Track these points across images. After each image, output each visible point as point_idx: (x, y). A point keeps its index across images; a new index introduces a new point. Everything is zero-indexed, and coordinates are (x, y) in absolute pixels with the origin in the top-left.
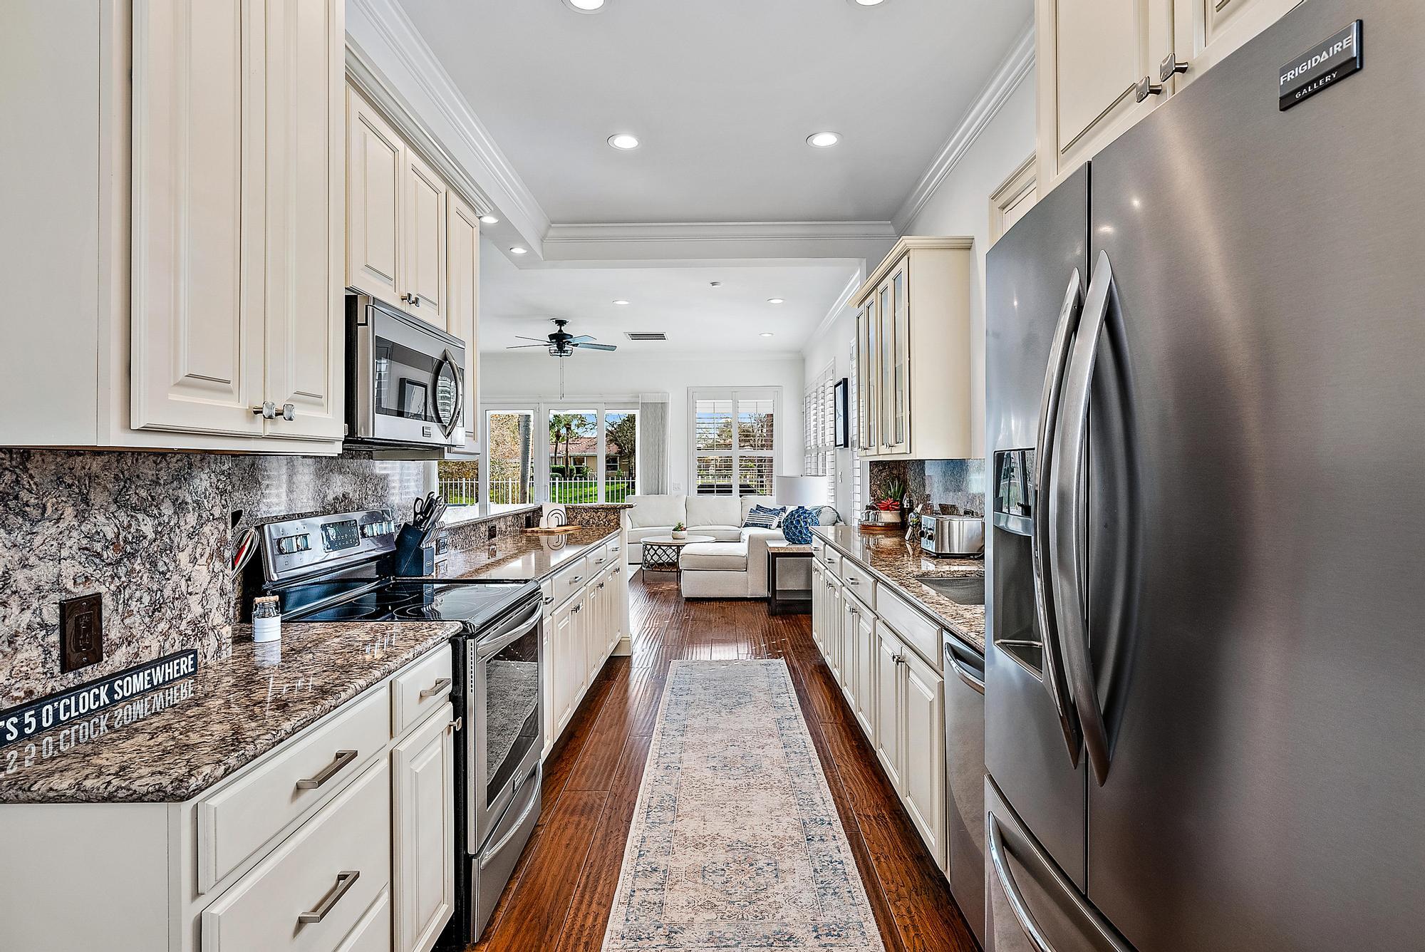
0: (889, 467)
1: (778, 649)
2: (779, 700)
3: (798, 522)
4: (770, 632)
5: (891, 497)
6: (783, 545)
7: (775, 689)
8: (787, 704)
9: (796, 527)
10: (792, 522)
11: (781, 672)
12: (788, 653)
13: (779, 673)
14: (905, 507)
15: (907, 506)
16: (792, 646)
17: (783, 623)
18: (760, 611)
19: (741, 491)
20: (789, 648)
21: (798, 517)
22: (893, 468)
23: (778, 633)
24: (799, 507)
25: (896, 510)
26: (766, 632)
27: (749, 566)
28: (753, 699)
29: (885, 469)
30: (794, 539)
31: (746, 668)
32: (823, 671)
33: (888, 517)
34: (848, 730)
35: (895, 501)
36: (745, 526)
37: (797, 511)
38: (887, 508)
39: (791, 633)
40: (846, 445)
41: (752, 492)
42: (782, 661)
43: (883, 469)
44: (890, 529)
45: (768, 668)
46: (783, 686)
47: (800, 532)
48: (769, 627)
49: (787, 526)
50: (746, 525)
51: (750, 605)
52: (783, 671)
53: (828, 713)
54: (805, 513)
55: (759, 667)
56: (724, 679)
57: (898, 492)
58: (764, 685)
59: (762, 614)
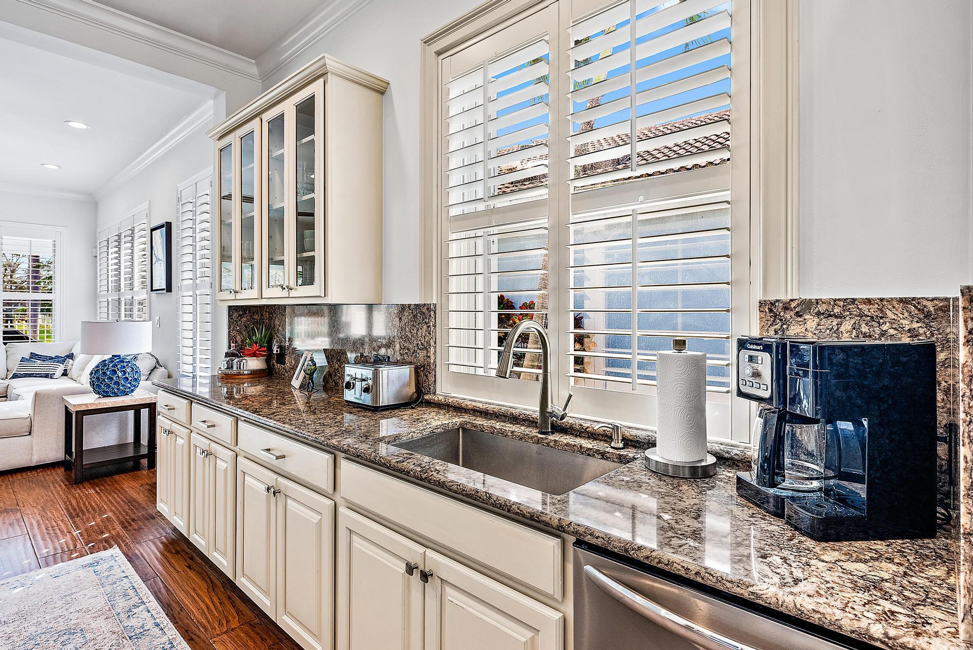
0: (250, 312)
1: (102, 533)
2: (133, 622)
3: (114, 372)
4: (80, 509)
5: (256, 343)
6: (91, 400)
7: (121, 604)
8: (150, 625)
9: (111, 379)
10: (104, 373)
11: (119, 570)
12: (118, 535)
13: (117, 573)
14: (275, 352)
15: (277, 351)
16: (122, 523)
17: (97, 492)
18: (57, 482)
19: (4, 338)
20: (119, 528)
21: (113, 366)
22: (253, 313)
23: (94, 509)
24: (113, 356)
25: (264, 356)
26: (75, 510)
27: (35, 428)
28: (89, 636)
29: (246, 314)
30: (107, 392)
31: (59, 581)
32: (178, 549)
33: (254, 364)
34: (252, 634)
35: (261, 346)
36: (13, 377)
37: (111, 360)
38: (254, 355)
39: (112, 503)
40: (169, 289)
41: (22, 338)
42: (115, 551)
43: (243, 314)
44: (256, 376)
45: (98, 568)
46: (131, 593)
47: (117, 383)
48: (78, 503)
49: (98, 378)
50: (15, 376)
51: (41, 475)
52: (123, 568)
53: (212, 615)
54: (122, 362)
55: (81, 572)
56: (22, 616)
57: (265, 337)
58: (100, 603)
59: (60, 486)
